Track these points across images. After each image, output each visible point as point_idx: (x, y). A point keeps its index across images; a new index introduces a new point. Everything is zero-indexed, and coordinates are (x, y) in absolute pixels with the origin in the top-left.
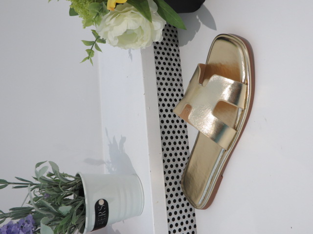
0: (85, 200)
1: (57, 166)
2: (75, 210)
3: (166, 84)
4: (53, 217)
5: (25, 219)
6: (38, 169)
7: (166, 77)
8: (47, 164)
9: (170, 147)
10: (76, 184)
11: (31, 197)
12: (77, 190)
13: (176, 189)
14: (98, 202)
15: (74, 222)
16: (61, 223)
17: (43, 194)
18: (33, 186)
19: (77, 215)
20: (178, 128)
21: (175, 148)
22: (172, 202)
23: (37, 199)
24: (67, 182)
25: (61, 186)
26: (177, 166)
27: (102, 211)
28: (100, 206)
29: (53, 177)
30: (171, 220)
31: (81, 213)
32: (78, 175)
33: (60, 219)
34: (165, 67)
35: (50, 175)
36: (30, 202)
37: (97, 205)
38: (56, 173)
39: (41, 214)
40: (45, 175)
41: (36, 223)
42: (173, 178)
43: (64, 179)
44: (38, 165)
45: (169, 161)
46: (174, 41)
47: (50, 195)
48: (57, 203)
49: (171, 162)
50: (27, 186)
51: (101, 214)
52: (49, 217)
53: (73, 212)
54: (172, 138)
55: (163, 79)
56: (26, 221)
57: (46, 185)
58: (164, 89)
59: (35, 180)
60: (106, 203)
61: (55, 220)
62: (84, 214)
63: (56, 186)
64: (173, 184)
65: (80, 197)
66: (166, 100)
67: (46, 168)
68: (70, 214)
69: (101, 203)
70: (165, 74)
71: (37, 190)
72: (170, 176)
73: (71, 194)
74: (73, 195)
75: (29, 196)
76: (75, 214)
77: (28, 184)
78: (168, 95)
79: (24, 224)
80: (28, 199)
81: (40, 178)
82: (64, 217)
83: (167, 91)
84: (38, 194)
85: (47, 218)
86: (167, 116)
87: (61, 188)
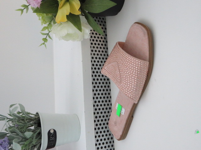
0: (41, 129)
1: (24, 107)
2: (35, 135)
3: (98, 55)
4: (21, 139)
5: (3, 140)
6: (11, 109)
7: (97, 50)
8: (17, 105)
9: (99, 97)
10: (36, 119)
11: (7, 126)
12: (36, 123)
13: (102, 124)
14: (50, 131)
15: (34, 143)
16: (26, 143)
17: (15, 124)
18: (8, 120)
19: (36, 138)
20: (105, 84)
21: (102, 97)
22: (99, 132)
23: (10, 127)
24: (30, 117)
25: (26, 120)
26: (103, 109)
27: (52, 136)
28: (51, 133)
29: (21, 114)
30: (98, 145)
31: (39, 138)
32: (37, 113)
33: (25, 141)
34: (97, 43)
35: (19, 113)
36: (6, 129)
37: (49, 133)
38: (23, 111)
39: (13, 137)
40: (16, 113)
41: (10, 143)
42: (100, 117)
43: (28, 115)
44: (11, 106)
45: (98, 106)
46: (104, 25)
47: (19, 125)
48: (23, 131)
49: (99, 107)
50: (4, 120)
51: (51, 139)
52: (18, 139)
53: (34, 136)
54: (100, 90)
55: (96, 51)
56: (4, 141)
57: (16, 119)
58: (96, 58)
59: (9, 116)
60: (55, 131)
61: (22, 141)
62: (41, 138)
63: (23, 120)
64: (100, 121)
65: (38, 127)
66: (97, 65)
67: (17, 108)
68: (32, 137)
69: (52, 132)
70: (97, 48)
71: (11, 122)
72: (98, 116)
73: (32, 126)
74: (34, 126)
75: (5, 125)
76: (35, 137)
77: (5, 118)
78: (98, 62)
79: (2, 143)
80: (5, 128)
81: (13, 114)
82: (27, 139)
83: (98, 59)
84: (11, 125)
85: (17, 139)
86: (97, 76)
87: (26, 121)
